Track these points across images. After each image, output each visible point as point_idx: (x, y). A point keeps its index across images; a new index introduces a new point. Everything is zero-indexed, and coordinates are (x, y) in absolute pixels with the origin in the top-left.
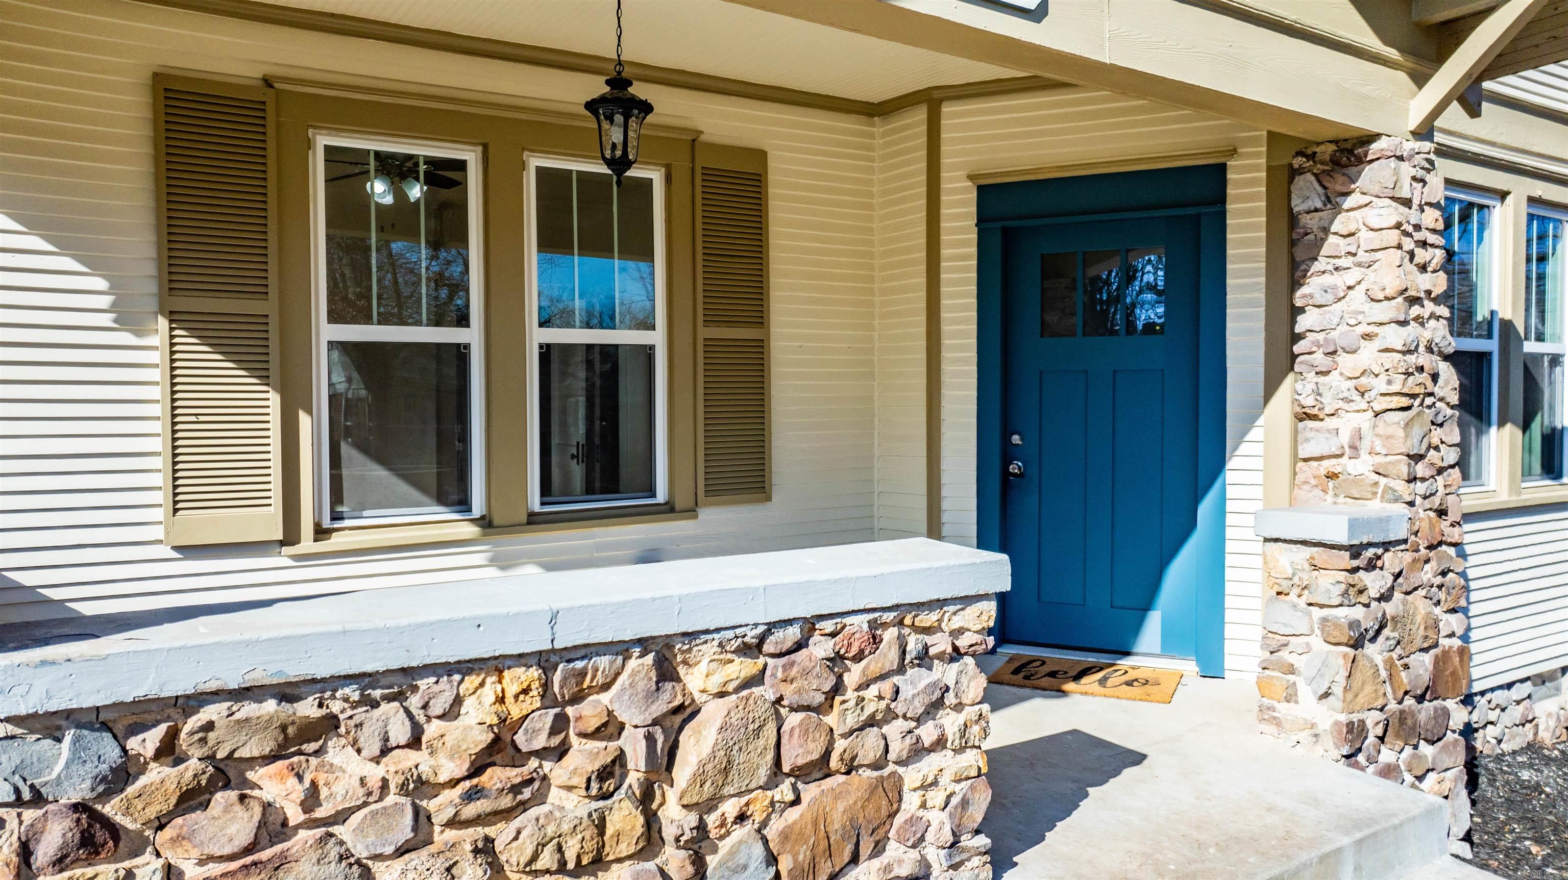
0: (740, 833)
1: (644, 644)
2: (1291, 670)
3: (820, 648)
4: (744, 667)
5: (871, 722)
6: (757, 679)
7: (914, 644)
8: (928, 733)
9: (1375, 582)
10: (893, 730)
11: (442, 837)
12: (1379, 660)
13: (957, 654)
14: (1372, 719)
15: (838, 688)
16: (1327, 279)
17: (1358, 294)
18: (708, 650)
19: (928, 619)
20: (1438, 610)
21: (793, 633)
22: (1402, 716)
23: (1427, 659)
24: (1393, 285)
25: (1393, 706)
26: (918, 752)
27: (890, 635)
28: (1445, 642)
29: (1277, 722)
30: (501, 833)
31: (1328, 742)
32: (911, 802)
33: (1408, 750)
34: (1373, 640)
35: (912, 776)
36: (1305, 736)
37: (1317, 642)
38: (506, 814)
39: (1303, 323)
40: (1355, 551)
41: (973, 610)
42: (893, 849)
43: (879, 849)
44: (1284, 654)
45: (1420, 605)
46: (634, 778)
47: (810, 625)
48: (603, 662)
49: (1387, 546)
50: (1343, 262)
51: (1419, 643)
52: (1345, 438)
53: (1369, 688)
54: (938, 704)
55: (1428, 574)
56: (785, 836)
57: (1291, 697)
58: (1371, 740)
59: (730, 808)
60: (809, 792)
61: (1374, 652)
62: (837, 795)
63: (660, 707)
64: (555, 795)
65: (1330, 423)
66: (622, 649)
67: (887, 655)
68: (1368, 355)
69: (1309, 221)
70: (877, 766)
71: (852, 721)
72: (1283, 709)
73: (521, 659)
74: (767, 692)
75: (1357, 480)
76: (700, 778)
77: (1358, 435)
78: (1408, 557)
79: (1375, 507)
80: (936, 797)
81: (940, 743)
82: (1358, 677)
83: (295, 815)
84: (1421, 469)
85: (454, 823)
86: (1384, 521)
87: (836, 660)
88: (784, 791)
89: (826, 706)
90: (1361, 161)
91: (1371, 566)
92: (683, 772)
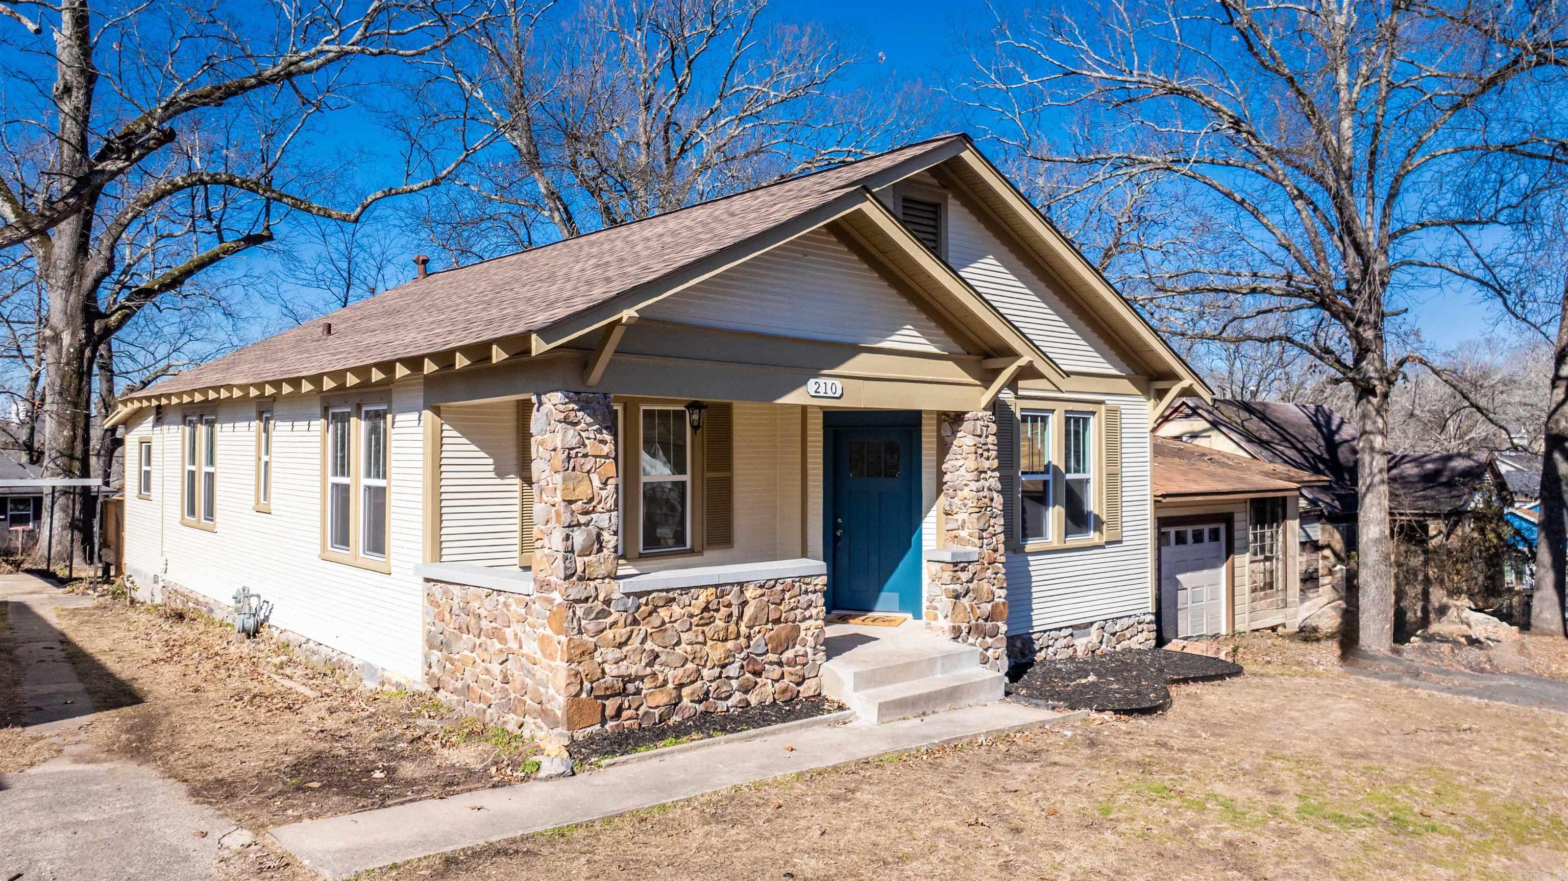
0: (758, 636)
1: (738, 583)
2: (936, 608)
3: (779, 587)
4: (759, 591)
5: (792, 609)
6: (763, 595)
7: (803, 587)
8: (807, 614)
9: (964, 576)
10: (798, 611)
11: (694, 628)
12: (967, 605)
13: (815, 592)
14: (964, 626)
15: (783, 599)
16: (953, 462)
17: (963, 469)
18: (752, 586)
19: (808, 580)
20: (994, 588)
21: (773, 582)
22: (977, 626)
23: (989, 606)
24: (973, 467)
25: (973, 622)
26: (804, 619)
27: (797, 585)
28: (997, 600)
29: (931, 628)
30: (706, 629)
31: (947, 633)
32: (803, 634)
33: (980, 639)
34: (964, 596)
35: (803, 626)
36: (940, 633)
37: (944, 598)
38: (707, 624)
39: (946, 478)
40: (955, 564)
41: (821, 578)
42: (798, 647)
43: (794, 647)
44: (934, 604)
45: (985, 585)
46: (734, 618)
47: (776, 580)
48: (728, 587)
49: (969, 563)
50: (959, 457)
51: (985, 599)
52: (960, 523)
53: (962, 615)
54: (810, 606)
55: (989, 573)
56: (770, 638)
57: (936, 618)
58: (964, 634)
59: (757, 629)
60: (776, 627)
61: (965, 601)
62: (783, 629)
63: (741, 601)
64: (717, 621)
65: (956, 517)
66: (732, 584)
67: (796, 590)
68: (966, 491)
69: (948, 440)
70: (794, 622)
71: (787, 608)
72: (933, 623)
73: (712, 586)
74: (765, 598)
75: (963, 539)
76: (750, 619)
77: (964, 522)
78: (979, 567)
79: (969, 548)
80: (810, 633)
81: (811, 617)
82: (957, 610)
83: (667, 620)
84: (985, 534)
85: (697, 625)
86: (967, 554)
87: (783, 591)
88: (770, 626)
89: (780, 604)
90: (963, 420)
91: (963, 570)
92: (746, 618)
